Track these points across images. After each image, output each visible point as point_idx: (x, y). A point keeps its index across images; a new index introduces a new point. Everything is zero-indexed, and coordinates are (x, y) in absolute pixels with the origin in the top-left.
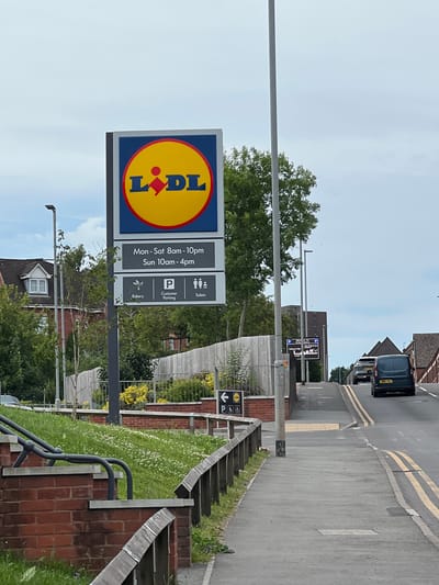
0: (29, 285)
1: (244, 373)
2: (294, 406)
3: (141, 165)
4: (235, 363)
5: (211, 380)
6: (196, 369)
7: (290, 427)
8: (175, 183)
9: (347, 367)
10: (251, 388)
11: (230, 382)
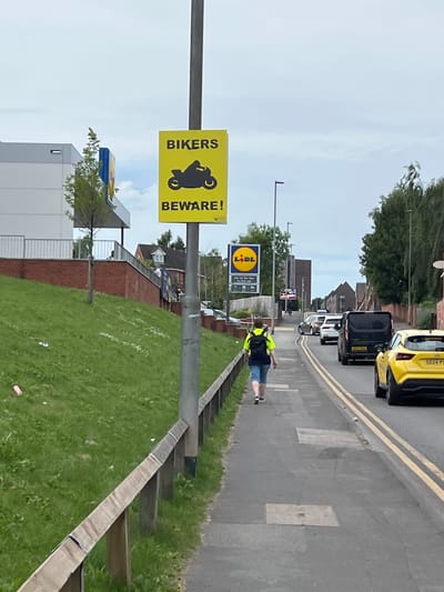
0: (155, 258)
1: (261, 310)
2: (280, 321)
3: (237, 254)
4: (259, 306)
5: (249, 311)
6: (243, 306)
7: (276, 329)
8: (247, 259)
9: (323, 298)
10: (264, 315)
11: (257, 313)
